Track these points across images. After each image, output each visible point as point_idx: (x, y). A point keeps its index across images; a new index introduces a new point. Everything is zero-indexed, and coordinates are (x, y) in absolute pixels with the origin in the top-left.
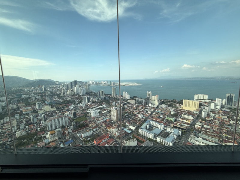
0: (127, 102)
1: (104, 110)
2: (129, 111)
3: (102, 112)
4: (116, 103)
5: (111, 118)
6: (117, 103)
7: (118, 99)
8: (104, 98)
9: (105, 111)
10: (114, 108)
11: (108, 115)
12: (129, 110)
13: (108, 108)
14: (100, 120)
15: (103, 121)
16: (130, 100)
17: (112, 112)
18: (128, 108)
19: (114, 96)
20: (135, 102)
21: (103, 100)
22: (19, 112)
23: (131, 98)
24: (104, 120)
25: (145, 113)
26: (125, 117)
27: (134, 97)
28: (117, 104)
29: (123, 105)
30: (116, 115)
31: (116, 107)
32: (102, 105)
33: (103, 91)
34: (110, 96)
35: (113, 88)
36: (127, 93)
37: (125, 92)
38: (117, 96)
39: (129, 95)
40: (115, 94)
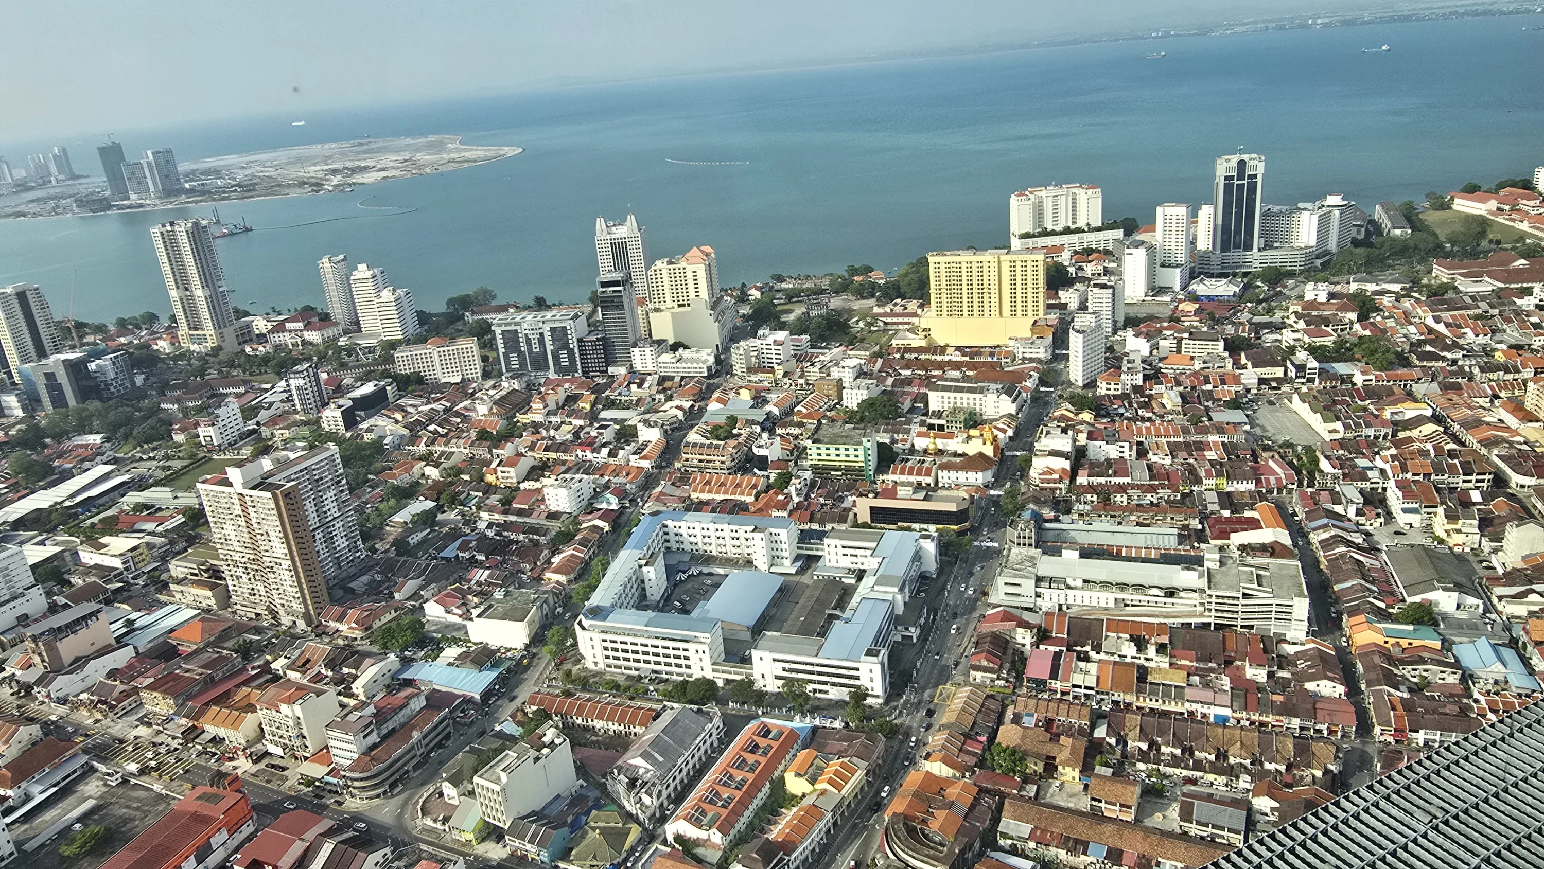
0: (386, 374)
1: (113, 527)
2: (433, 473)
3: (88, 557)
4: (249, 412)
5: (225, 598)
6: (263, 415)
7: (265, 360)
8: (62, 378)
9: (120, 544)
10: (234, 474)
11: (178, 568)
12: (427, 458)
13: (159, 495)
14: (79, 662)
15: (121, 658)
16: (418, 351)
17: (229, 529)
18: (414, 439)
19: (209, 329)
20: (484, 359)
21: (58, 399)
23: (423, 318)
24: (143, 641)
25: (612, 454)
26: (400, 544)
27: (464, 303)
28: (273, 422)
29: (350, 418)
30: (280, 549)
31: (266, 464)
32: (66, 476)
33: (28, 293)
34: (147, 338)
35: (162, 234)
36: (369, 274)
37: (341, 257)
38: (249, 325)
39: (394, 290)
40: (213, 306)
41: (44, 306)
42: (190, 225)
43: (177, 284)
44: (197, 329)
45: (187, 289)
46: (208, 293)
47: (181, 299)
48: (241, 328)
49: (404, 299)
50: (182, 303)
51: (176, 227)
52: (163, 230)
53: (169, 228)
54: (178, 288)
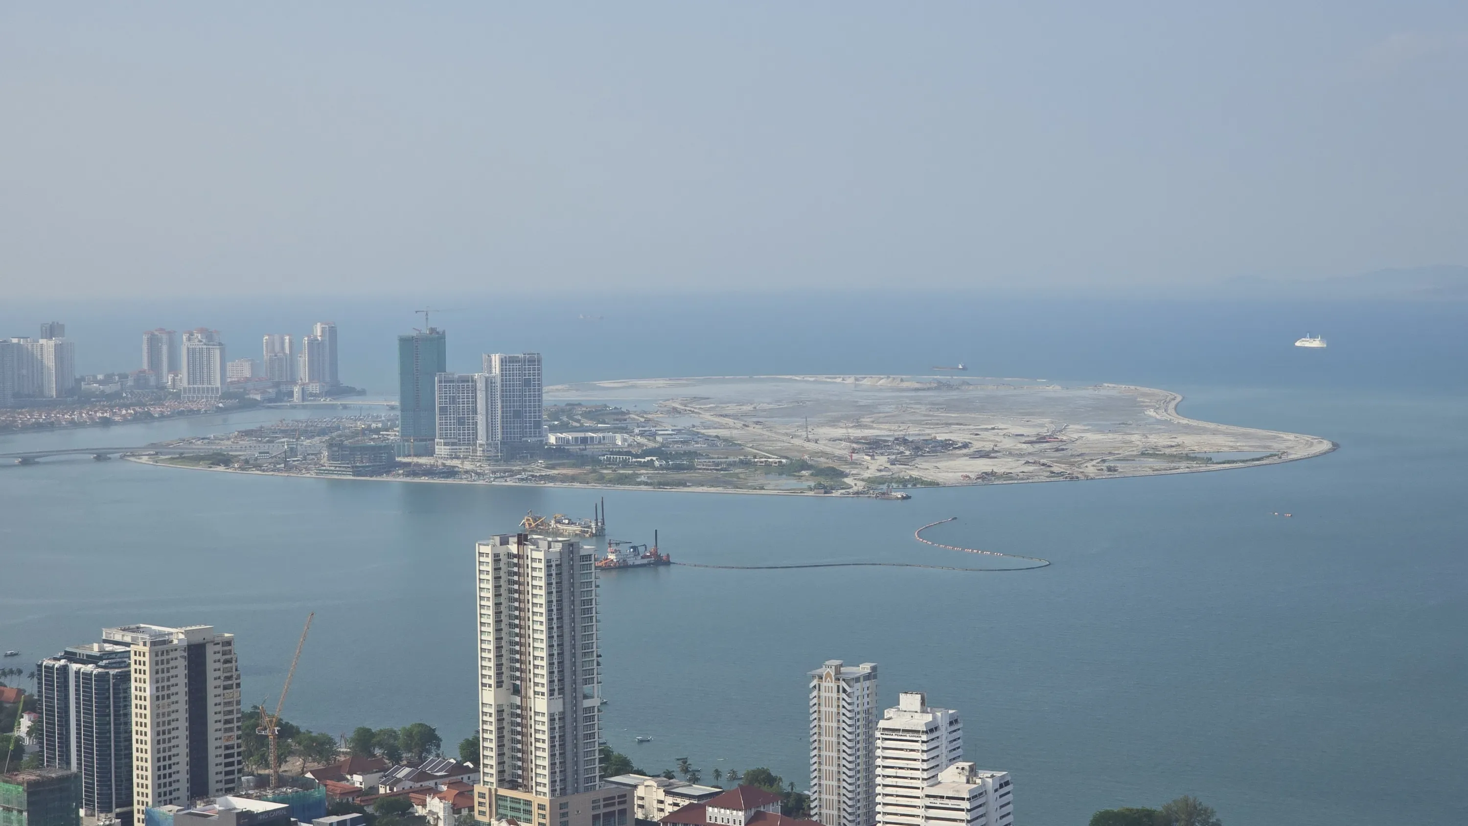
19: (540, 791)
33: (210, 650)
34: (408, 784)
35: (497, 559)
36: (921, 721)
37: (865, 668)
38: (625, 796)
39: (973, 771)
40: (562, 737)
41: (230, 682)
42: (557, 548)
43: (499, 674)
44: (514, 786)
45: (516, 691)
46: (559, 707)
47: (500, 712)
48: (609, 801)
49: (992, 796)
50: (500, 720)
51: (529, 548)
52: (502, 550)
53: (513, 548)
54: (499, 684)
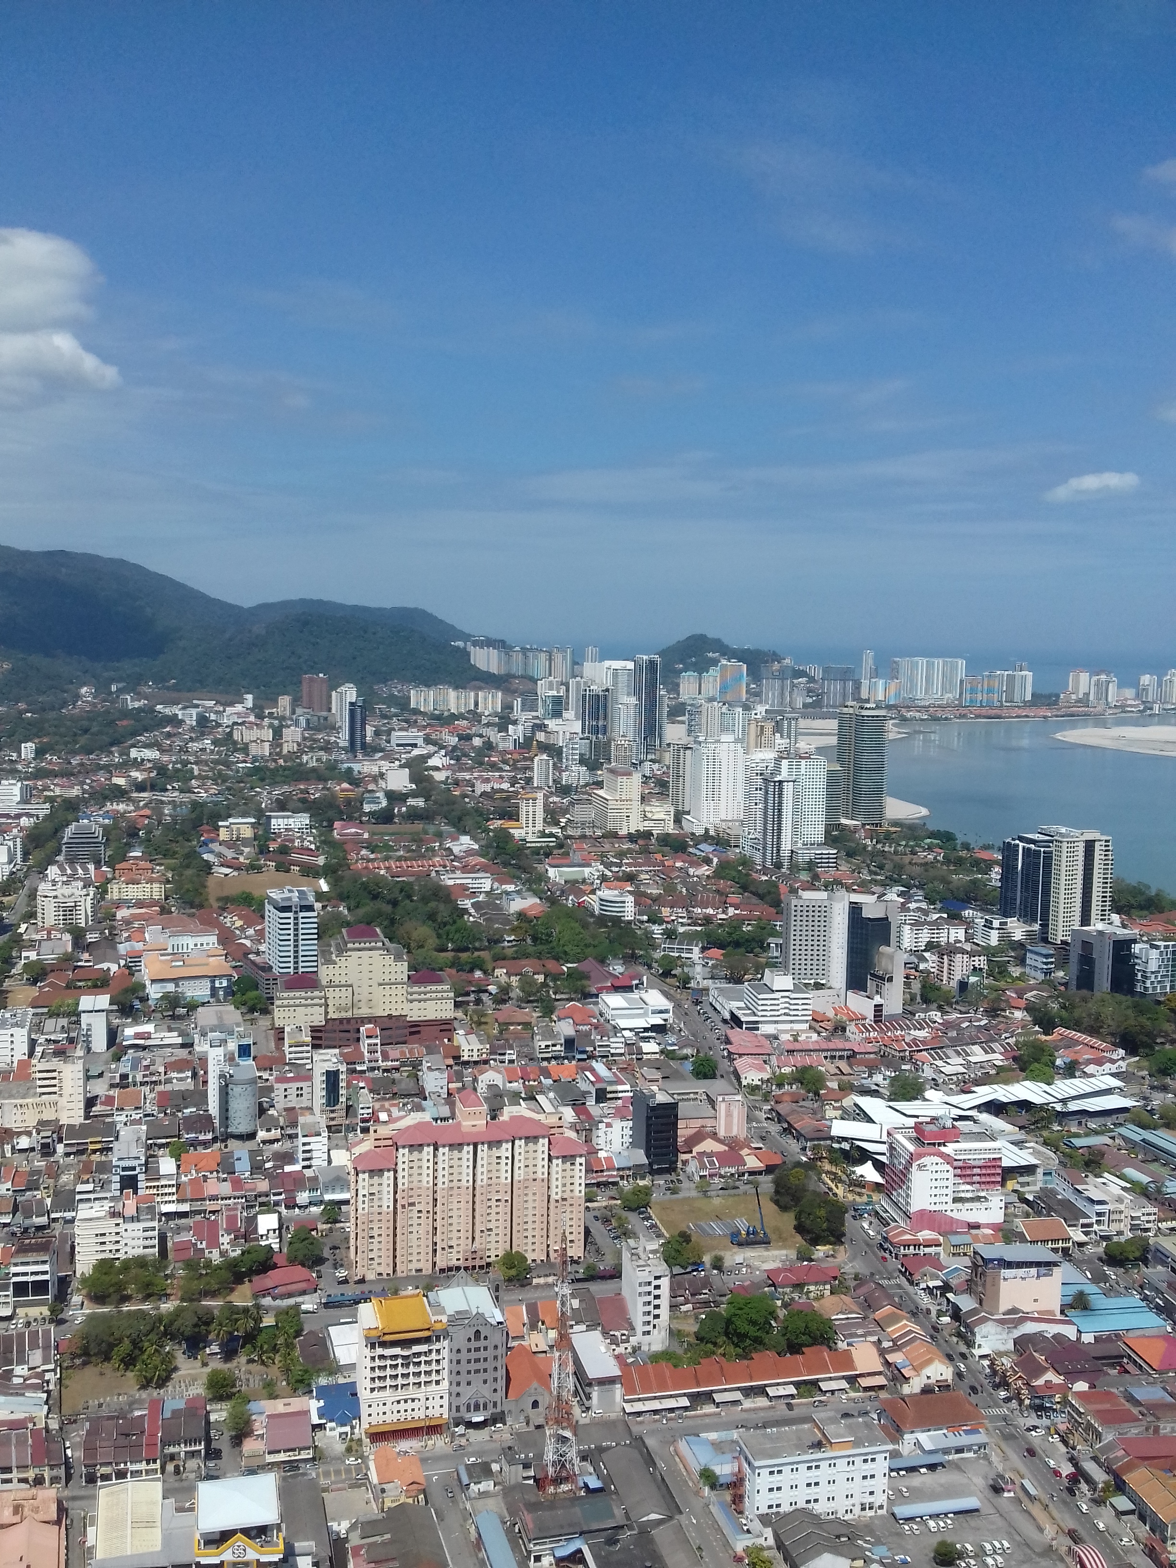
1: (1098, 1160)
22: (114, 968)
32: (1063, 1073)
